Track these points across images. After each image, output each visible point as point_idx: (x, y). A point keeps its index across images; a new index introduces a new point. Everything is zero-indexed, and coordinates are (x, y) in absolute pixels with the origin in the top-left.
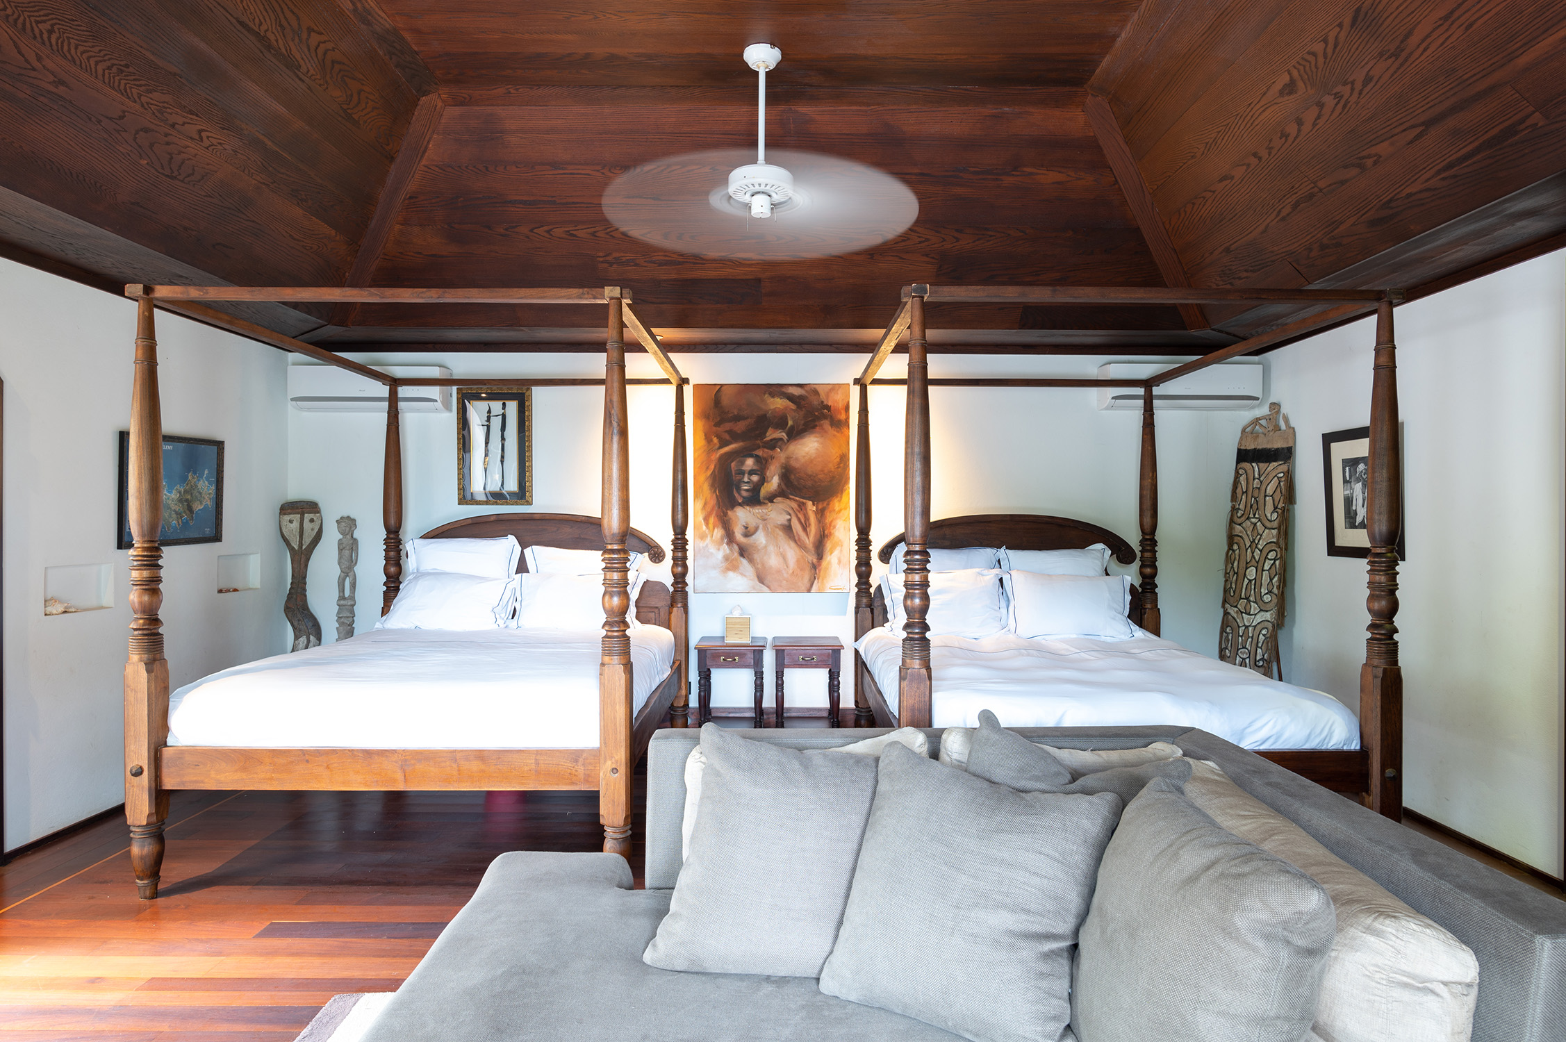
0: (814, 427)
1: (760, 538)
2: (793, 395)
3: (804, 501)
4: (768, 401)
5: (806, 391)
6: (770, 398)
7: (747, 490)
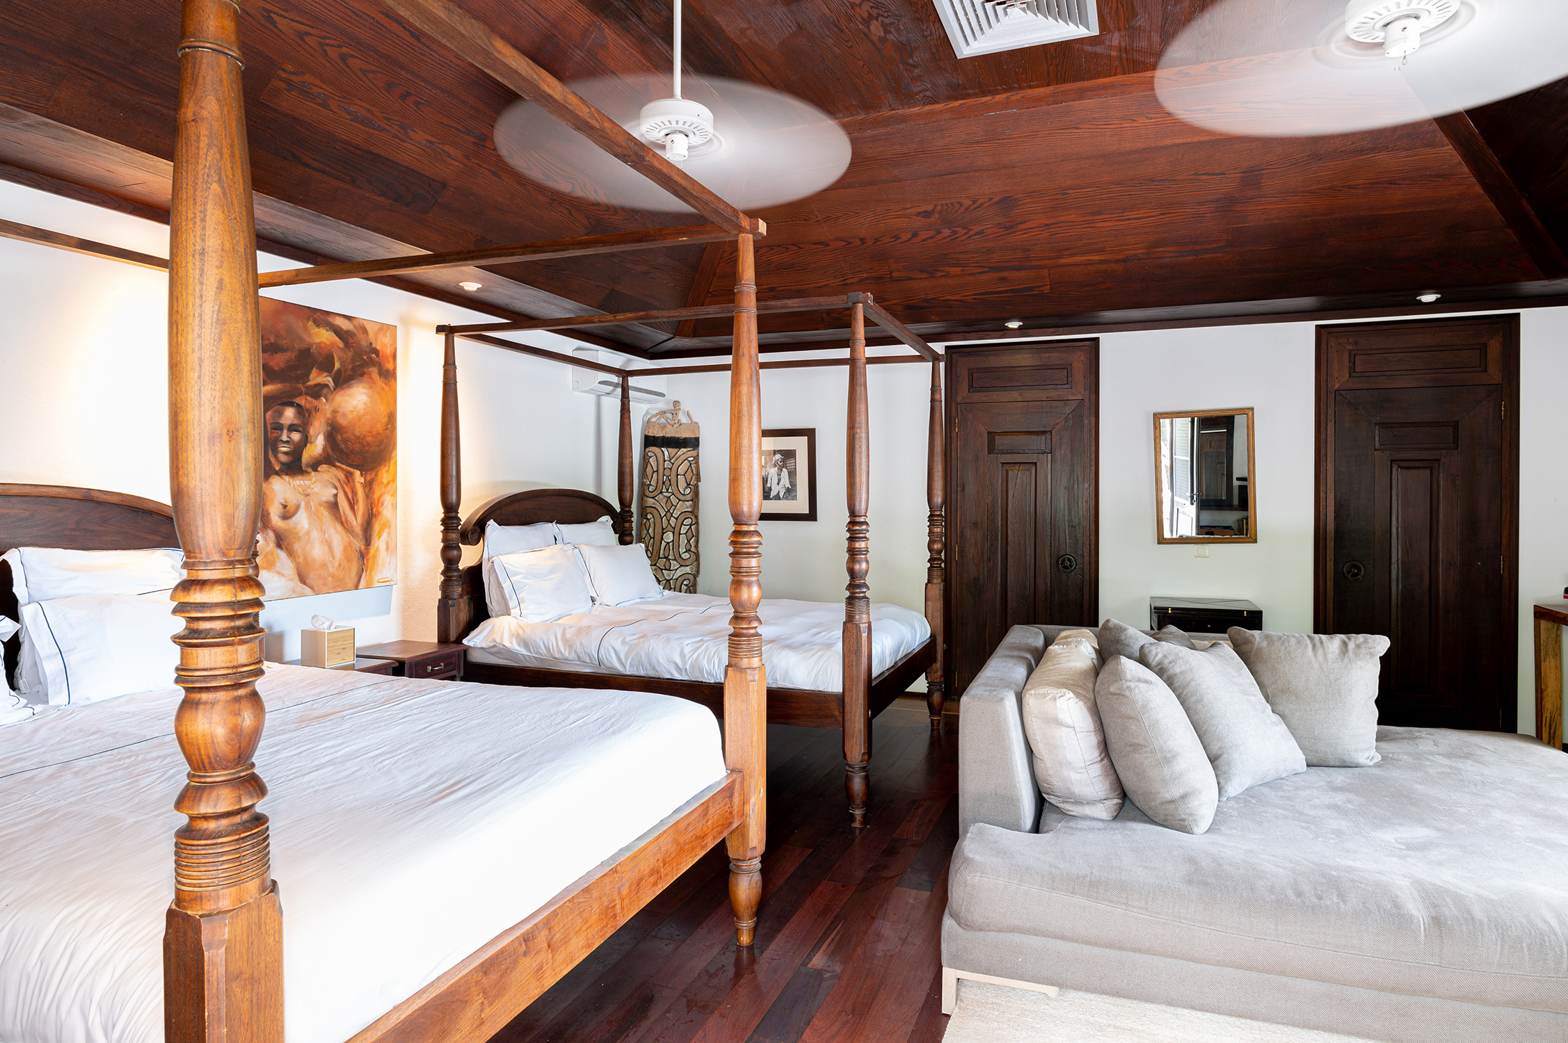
0: (362, 375)
1: (302, 521)
2: (341, 329)
3: (352, 470)
4: (312, 332)
5: (355, 327)
6: (314, 326)
7: (286, 453)
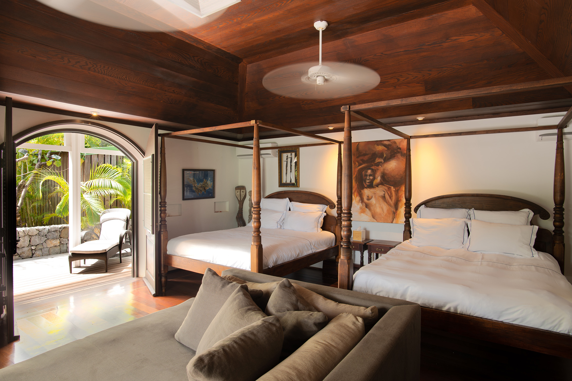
3: (390, 186)
5: (391, 142)
6: (377, 146)
7: (368, 182)
